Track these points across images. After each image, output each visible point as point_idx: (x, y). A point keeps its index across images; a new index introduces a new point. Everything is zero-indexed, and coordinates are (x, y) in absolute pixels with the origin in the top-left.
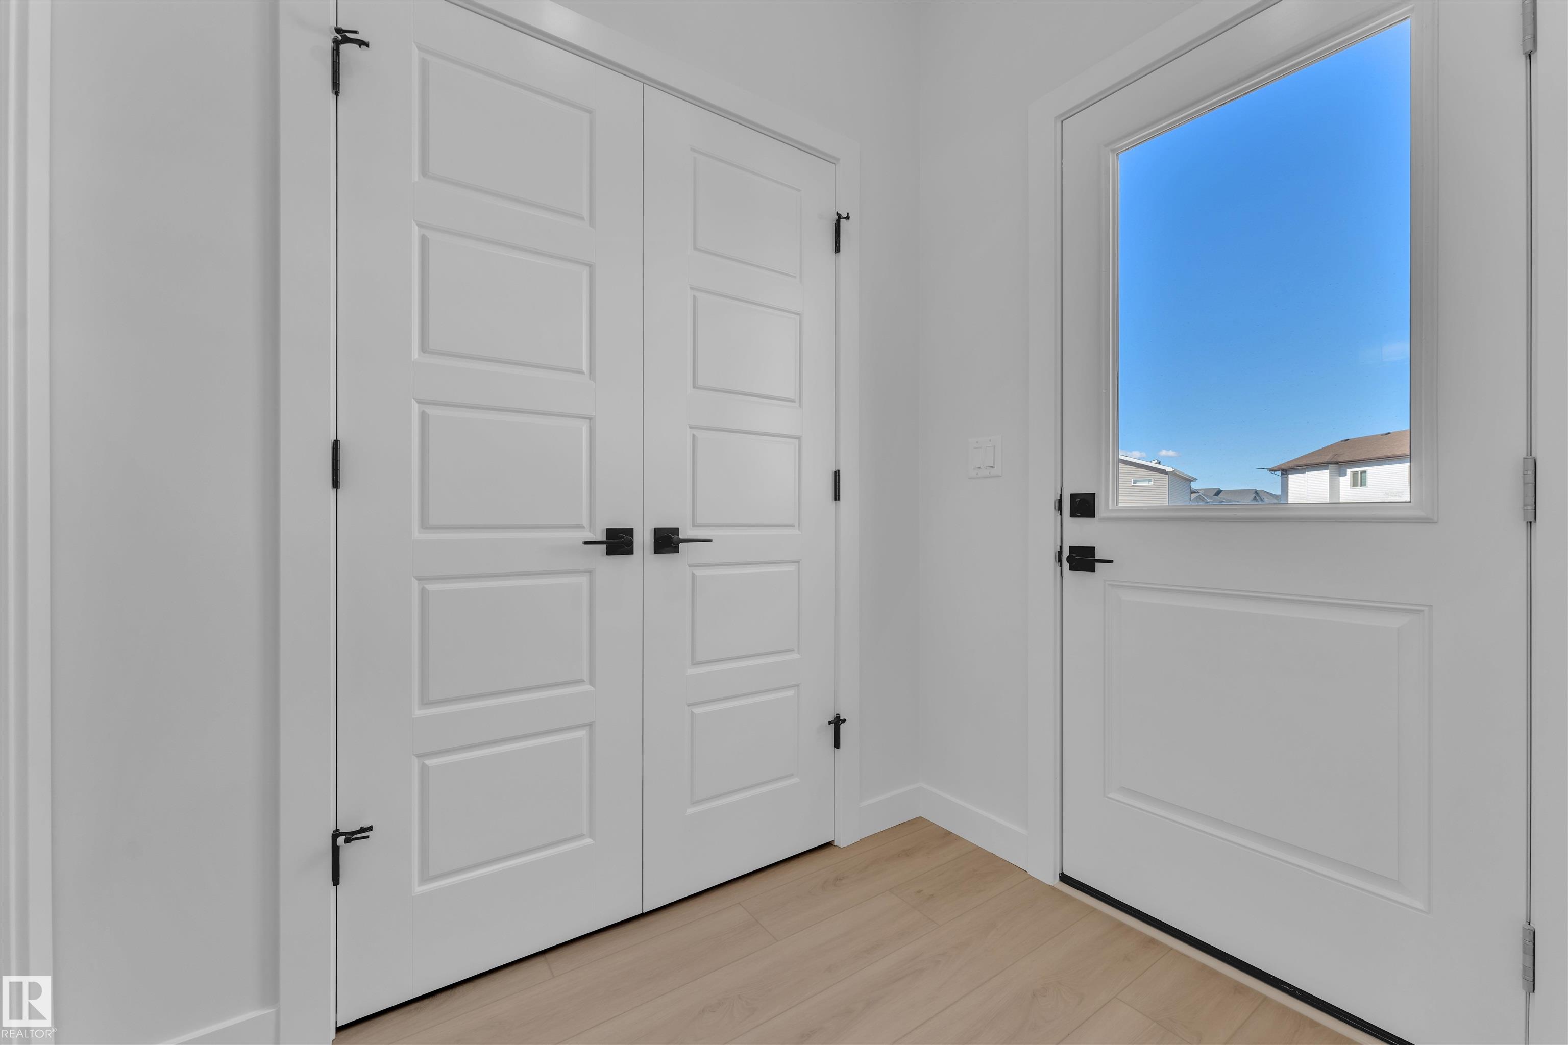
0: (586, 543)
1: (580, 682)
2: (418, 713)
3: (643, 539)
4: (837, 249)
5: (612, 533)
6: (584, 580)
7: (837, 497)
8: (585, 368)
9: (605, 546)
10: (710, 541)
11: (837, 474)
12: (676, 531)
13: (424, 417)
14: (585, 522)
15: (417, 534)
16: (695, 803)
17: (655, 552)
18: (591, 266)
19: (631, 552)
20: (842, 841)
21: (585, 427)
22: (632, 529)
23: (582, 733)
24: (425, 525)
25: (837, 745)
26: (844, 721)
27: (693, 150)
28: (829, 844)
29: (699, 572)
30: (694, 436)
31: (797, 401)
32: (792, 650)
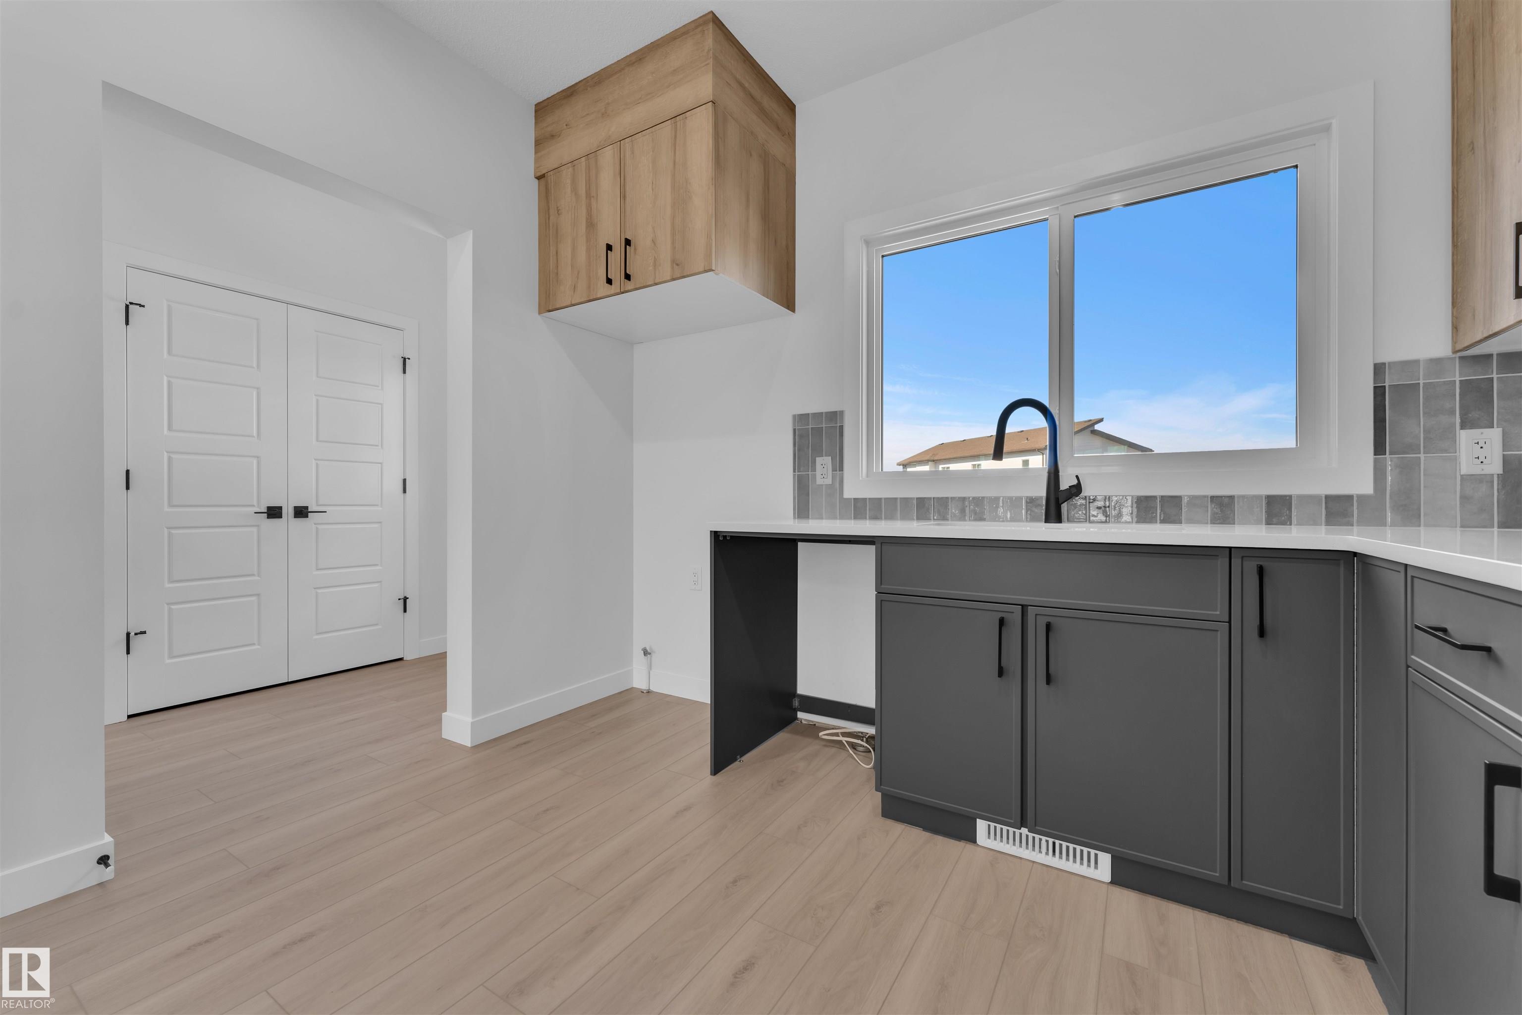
0: (255, 513)
1: (254, 575)
2: (167, 585)
3: (288, 511)
4: (404, 372)
5: (270, 509)
6: (255, 529)
7: (405, 491)
8: (255, 434)
9: (266, 514)
10: (326, 512)
11: (405, 481)
12: (307, 508)
13: (170, 459)
14: (255, 503)
15: (166, 509)
16: (318, 634)
17: (295, 517)
18: (258, 389)
19: (281, 517)
20: (408, 657)
21: (255, 462)
22: (282, 507)
23: (254, 598)
24: (171, 505)
25: (405, 611)
26: (408, 598)
27: (316, 331)
28: (401, 659)
29: (320, 527)
30: (317, 464)
31: (380, 446)
32: (377, 565)
